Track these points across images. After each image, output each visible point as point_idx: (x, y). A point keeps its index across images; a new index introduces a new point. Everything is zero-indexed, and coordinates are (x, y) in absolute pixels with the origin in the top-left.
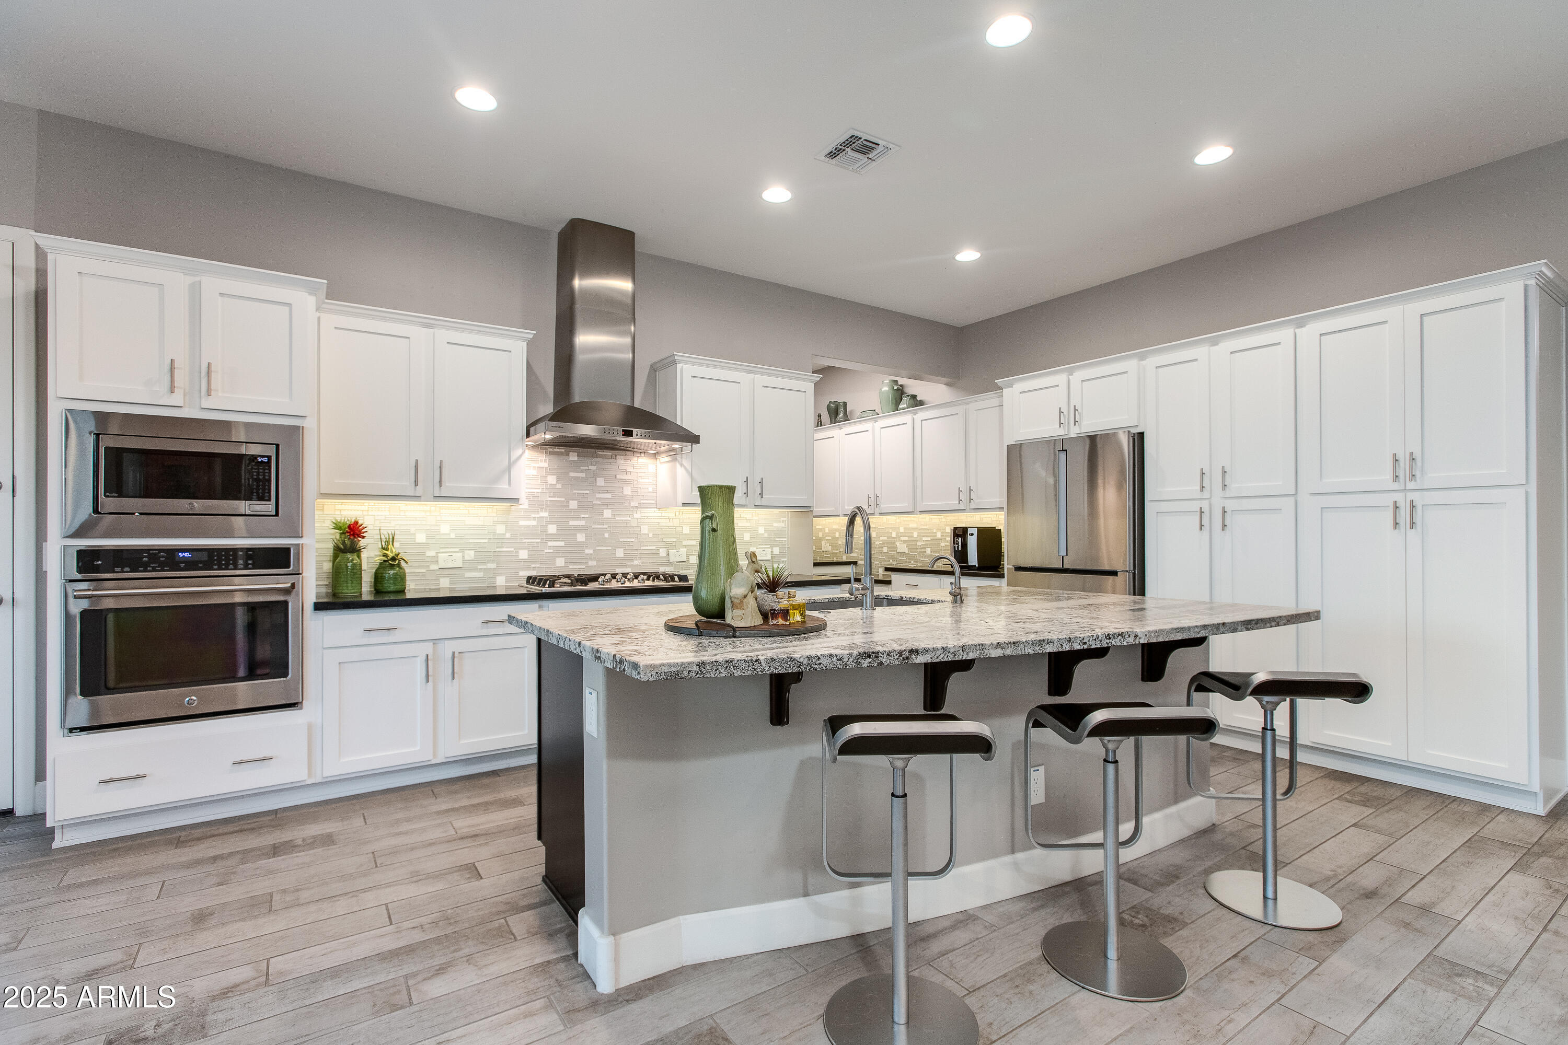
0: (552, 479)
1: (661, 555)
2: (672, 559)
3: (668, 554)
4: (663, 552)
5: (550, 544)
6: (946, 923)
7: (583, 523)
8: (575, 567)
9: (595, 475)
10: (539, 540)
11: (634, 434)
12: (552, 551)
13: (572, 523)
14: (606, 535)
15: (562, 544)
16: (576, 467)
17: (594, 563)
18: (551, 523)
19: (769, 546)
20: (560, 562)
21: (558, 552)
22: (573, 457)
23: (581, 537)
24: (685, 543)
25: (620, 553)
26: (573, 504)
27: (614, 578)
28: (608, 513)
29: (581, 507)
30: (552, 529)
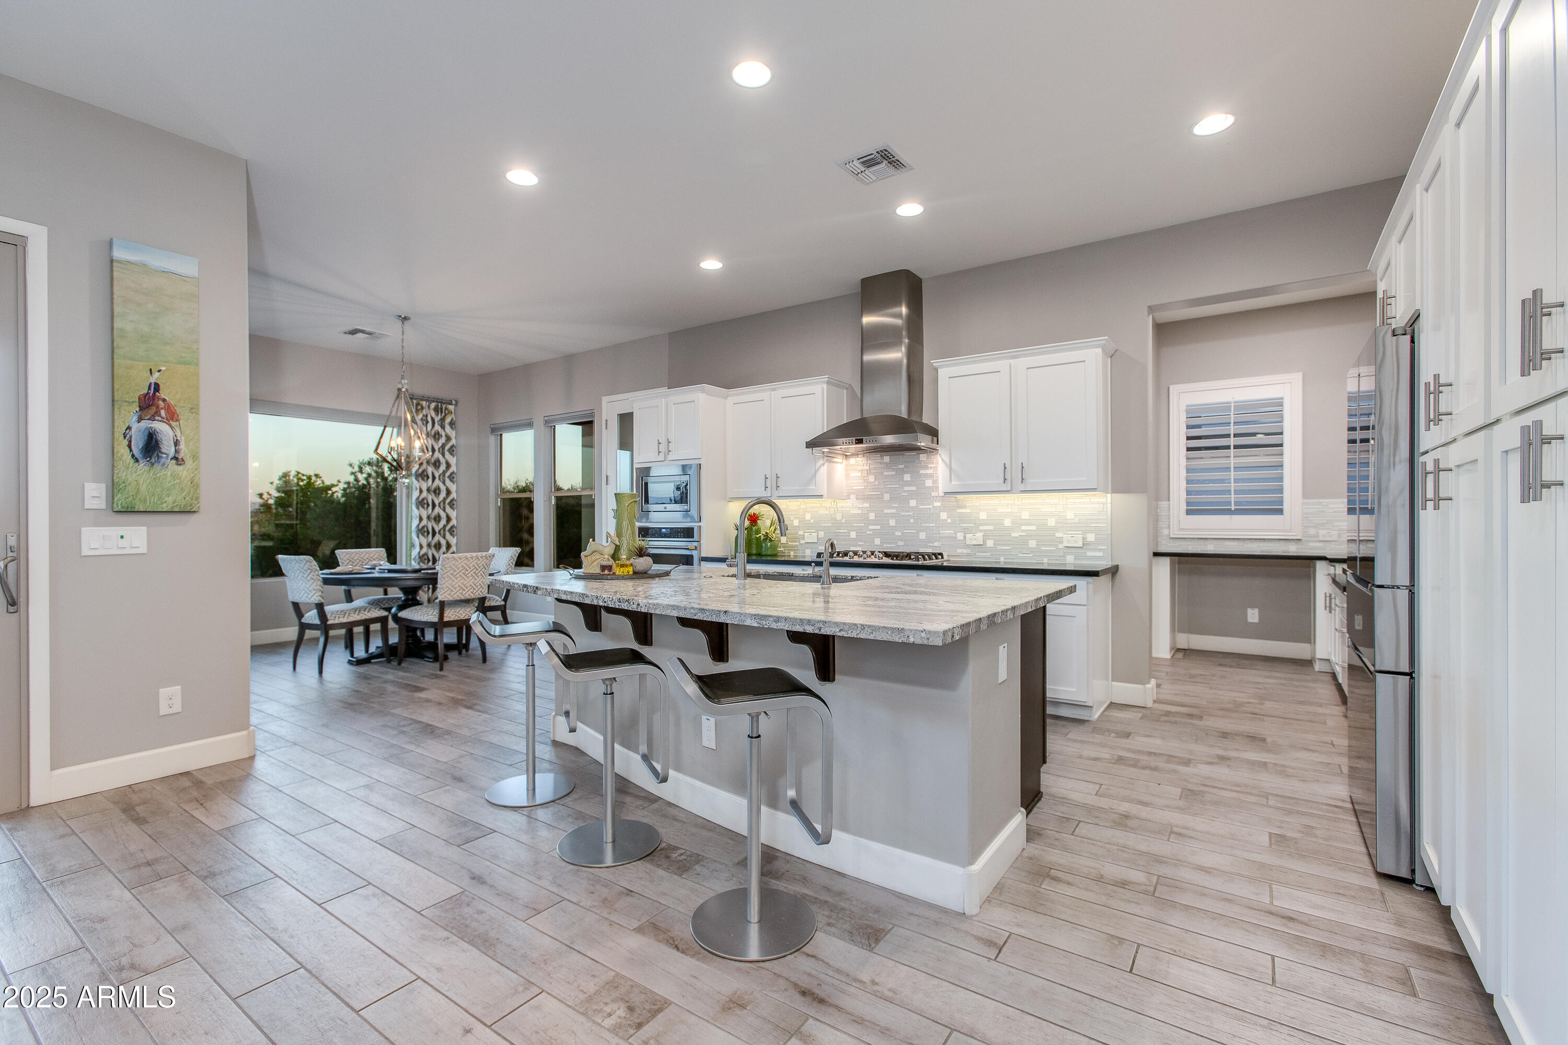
0: (871, 478)
1: (958, 539)
2: (968, 542)
3: (965, 538)
4: (960, 536)
5: (871, 527)
6: (643, 794)
7: (894, 511)
8: (888, 546)
9: (903, 472)
10: (863, 525)
11: (864, 441)
12: (871, 533)
13: (885, 511)
14: (912, 521)
15: (879, 527)
16: (888, 466)
17: (902, 543)
18: (872, 511)
19: (1081, 533)
20: (877, 541)
21: (876, 533)
22: (887, 459)
23: (892, 523)
24: (981, 528)
25: (922, 536)
26: (887, 497)
27: (872, 554)
28: (913, 503)
29: (892, 499)
30: (872, 516)
